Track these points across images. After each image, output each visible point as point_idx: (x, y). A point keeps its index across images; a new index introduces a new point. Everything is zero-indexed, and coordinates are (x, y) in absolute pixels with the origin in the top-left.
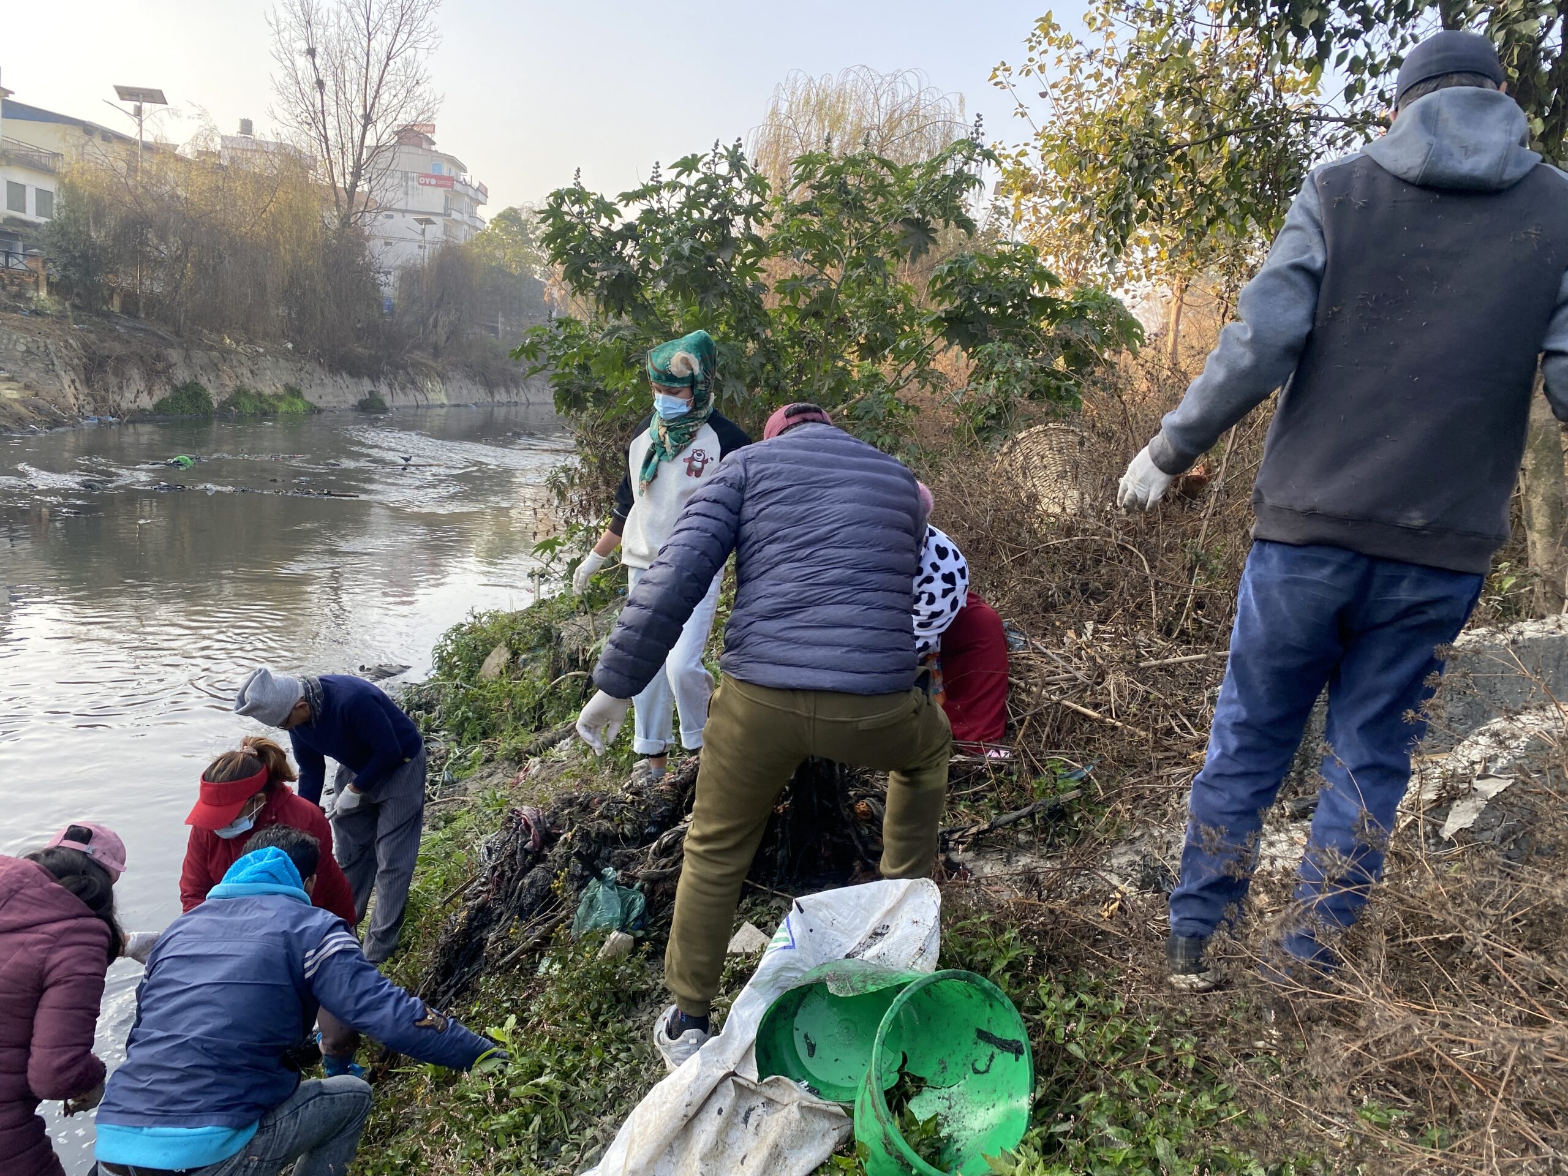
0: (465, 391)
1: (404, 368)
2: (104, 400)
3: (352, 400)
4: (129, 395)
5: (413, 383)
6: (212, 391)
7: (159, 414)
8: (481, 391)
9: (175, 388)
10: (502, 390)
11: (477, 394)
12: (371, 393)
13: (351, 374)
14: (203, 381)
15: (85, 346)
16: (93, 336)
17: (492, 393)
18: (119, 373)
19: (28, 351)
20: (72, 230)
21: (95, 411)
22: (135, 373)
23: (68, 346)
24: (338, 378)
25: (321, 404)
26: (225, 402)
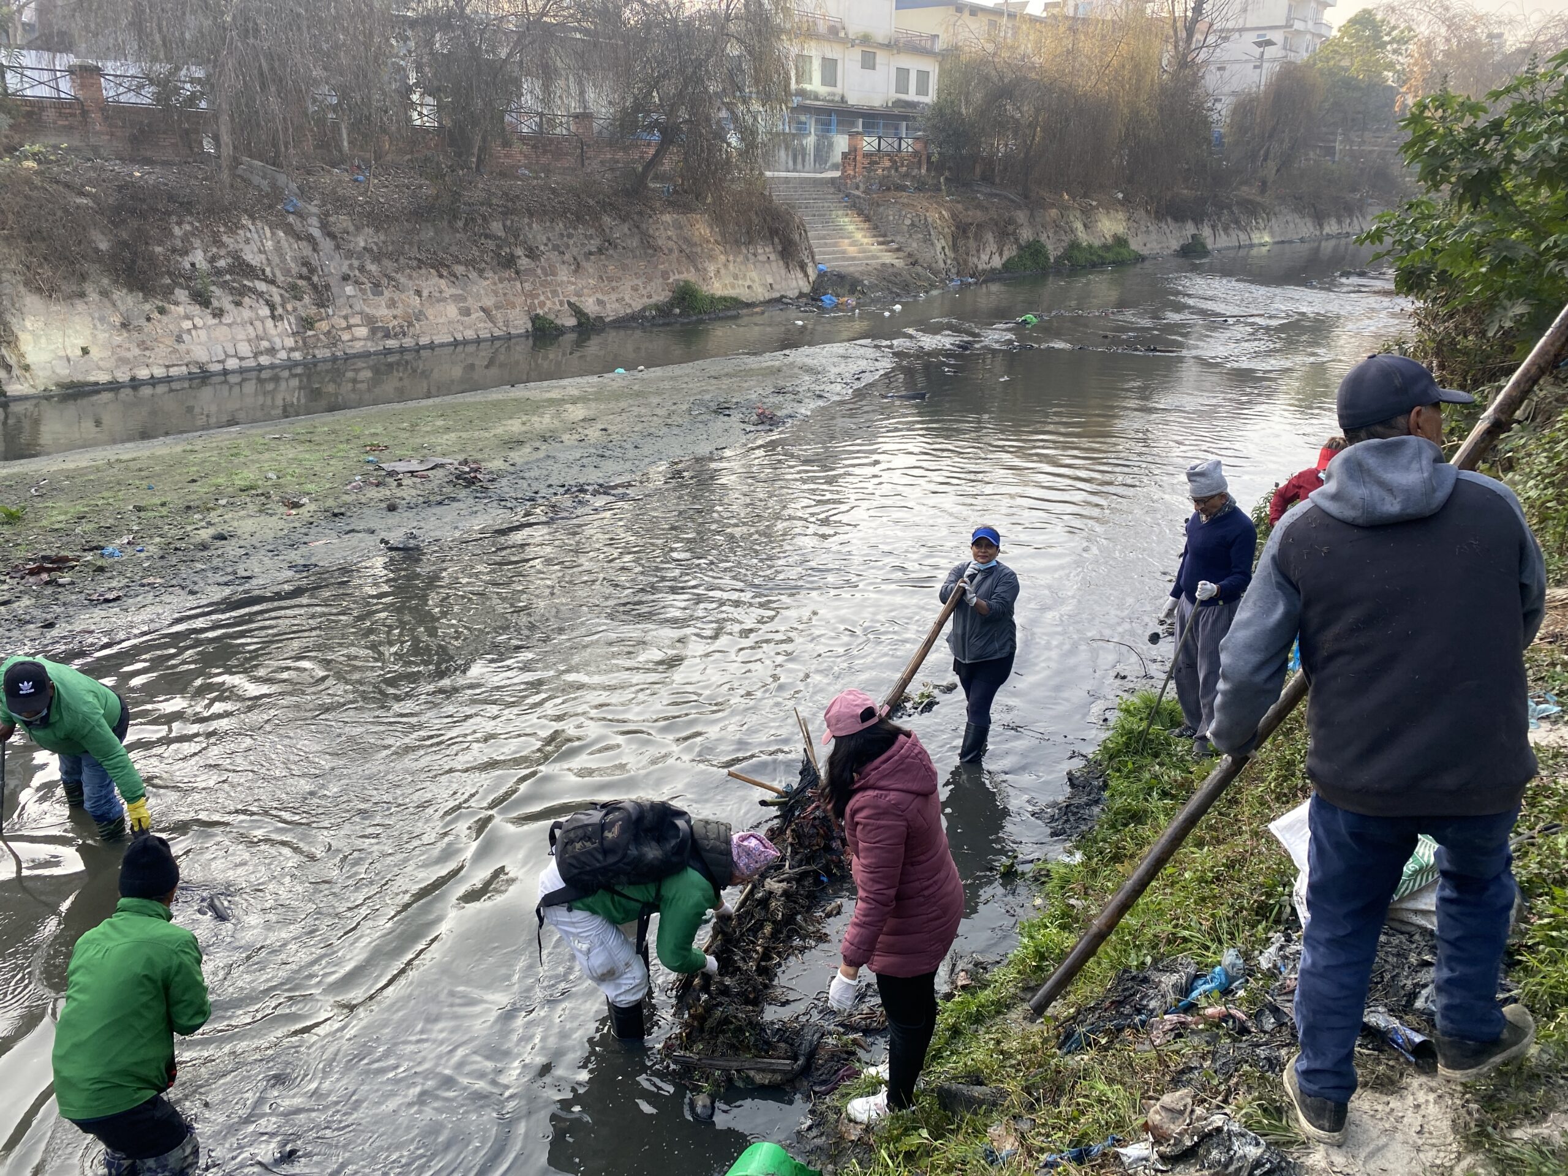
0: (1292, 225)
1: (1229, 207)
2: (966, 262)
3: (1175, 245)
4: (985, 257)
5: (1237, 222)
6: (1050, 247)
7: (1006, 274)
8: (1310, 224)
9: (1020, 248)
10: (1333, 221)
11: (1305, 228)
12: (1193, 236)
13: (1176, 219)
14: (1043, 238)
15: (954, 216)
16: (960, 206)
17: (1321, 226)
18: (978, 237)
19: (913, 225)
20: (948, 111)
21: (958, 274)
22: (990, 237)
23: (942, 217)
24: (1163, 225)
25: (1145, 252)
26: (1059, 257)
